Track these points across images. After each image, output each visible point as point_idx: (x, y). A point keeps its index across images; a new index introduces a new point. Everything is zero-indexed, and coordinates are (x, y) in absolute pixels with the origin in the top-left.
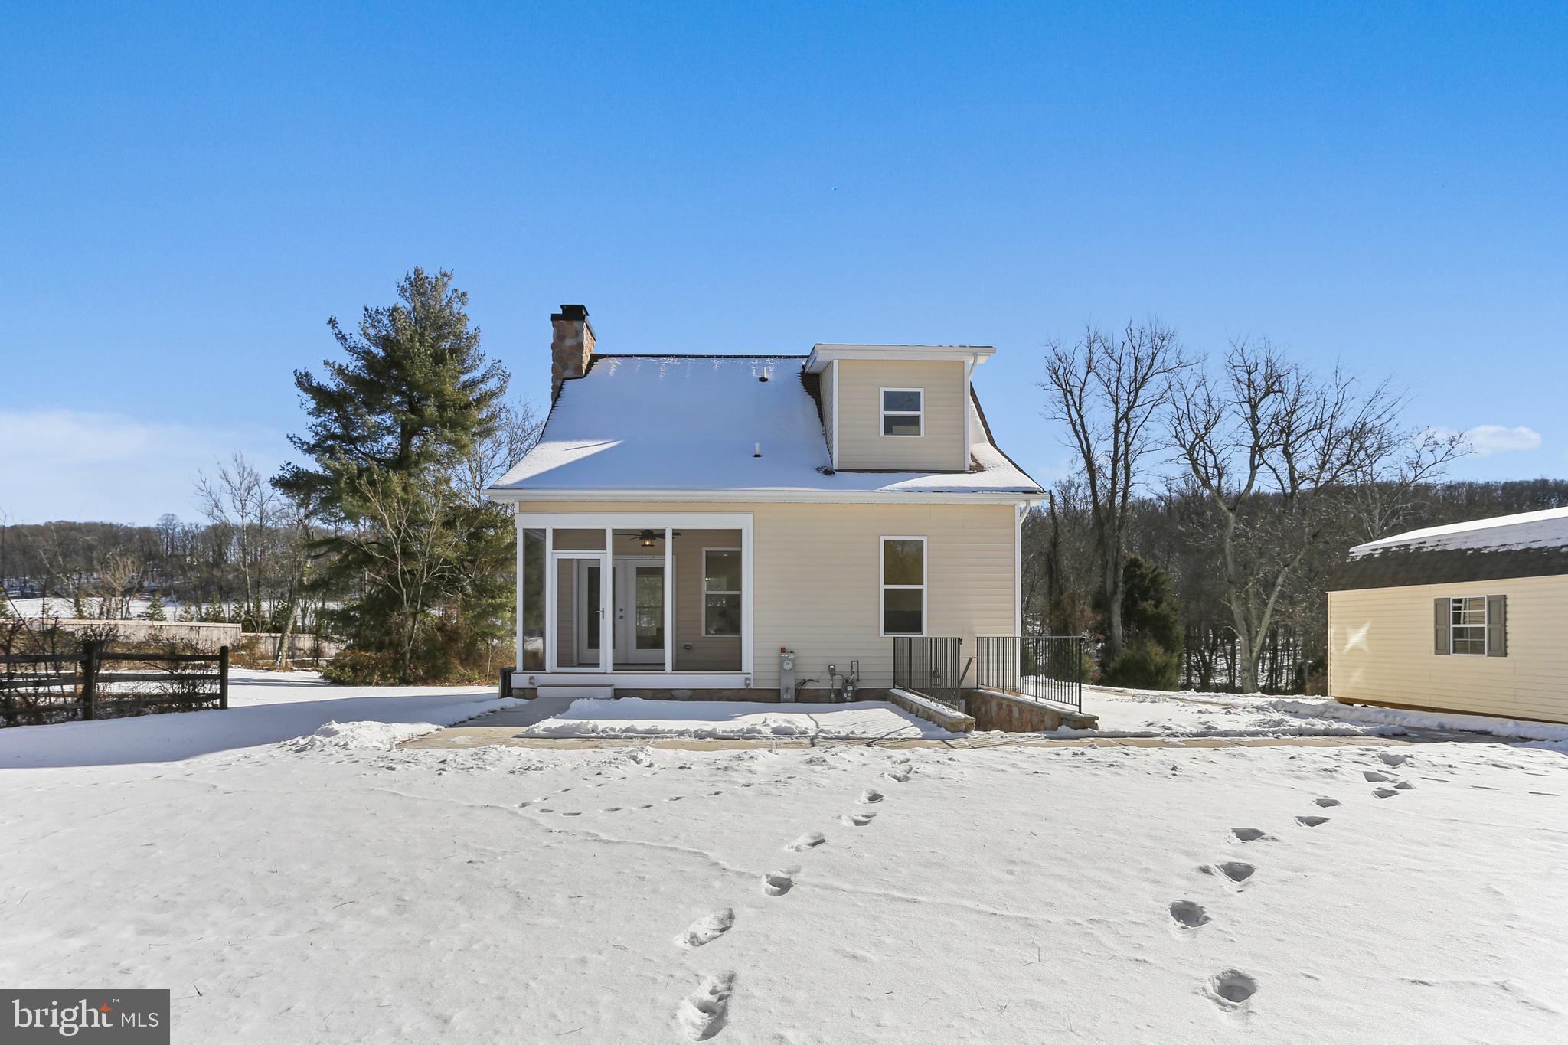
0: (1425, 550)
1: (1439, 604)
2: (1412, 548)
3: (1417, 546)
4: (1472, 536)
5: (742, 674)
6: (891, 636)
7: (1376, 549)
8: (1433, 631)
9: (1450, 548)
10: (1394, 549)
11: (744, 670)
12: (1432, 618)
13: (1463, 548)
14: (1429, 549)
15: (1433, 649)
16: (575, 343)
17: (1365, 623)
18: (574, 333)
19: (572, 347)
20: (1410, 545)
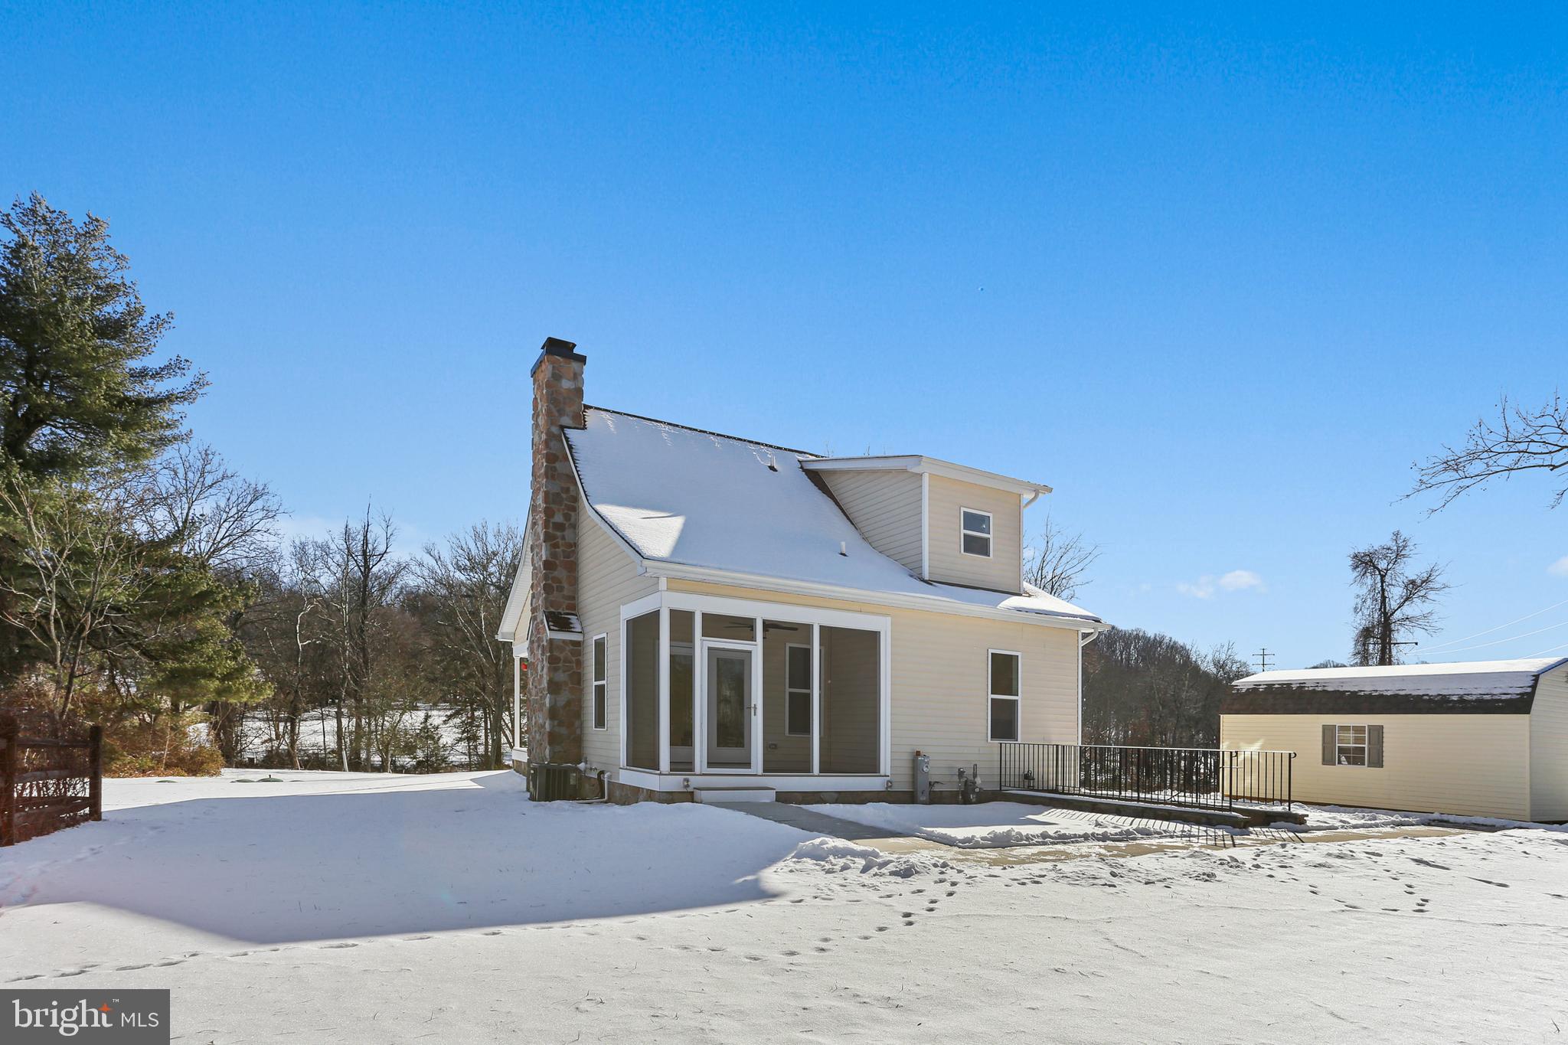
0: (1307, 689)
1: (1325, 728)
2: (1294, 687)
3: (1298, 685)
4: (1346, 682)
5: (881, 776)
6: (997, 742)
7: (1260, 685)
8: (1321, 747)
9: (1330, 689)
10: (1277, 686)
11: (882, 772)
12: (1321, 738)
13: (1341, 689)
14: (1311, 689)
15: (1321, 760)
16: (574, 387)
17: (1258, 739)
18: (572, 375)
19: (569, 390)
20: (1291, 684)
